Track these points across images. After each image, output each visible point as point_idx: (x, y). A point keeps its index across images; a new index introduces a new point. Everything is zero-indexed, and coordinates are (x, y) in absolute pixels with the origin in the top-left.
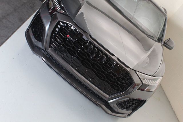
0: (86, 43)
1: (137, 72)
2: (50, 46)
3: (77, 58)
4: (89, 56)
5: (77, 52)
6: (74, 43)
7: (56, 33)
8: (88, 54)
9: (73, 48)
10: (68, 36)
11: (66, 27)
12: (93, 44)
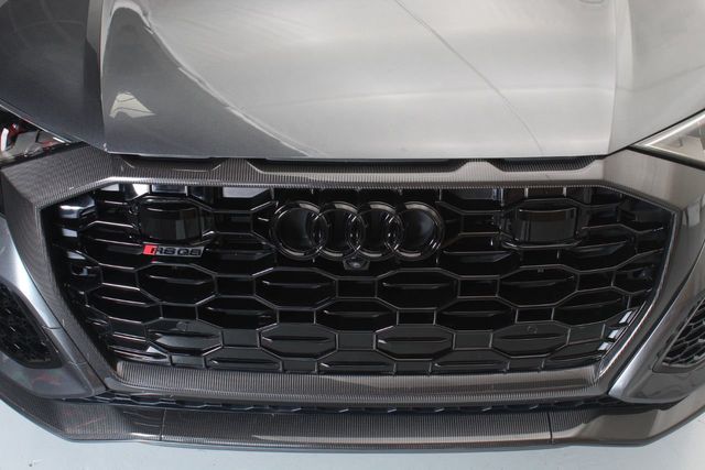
0: (269, 212)
1: (649, 145)
2: (112, 359)
3: (285, 317)
4: (335, 266)
5: (262, 290)
6: (205, 259)
7: (85, 273)
8: (323, 262)
9: (224, 285)
10: (149, 249)
11: (102, 211)
12: (304, 194)
